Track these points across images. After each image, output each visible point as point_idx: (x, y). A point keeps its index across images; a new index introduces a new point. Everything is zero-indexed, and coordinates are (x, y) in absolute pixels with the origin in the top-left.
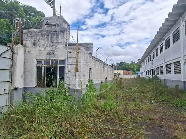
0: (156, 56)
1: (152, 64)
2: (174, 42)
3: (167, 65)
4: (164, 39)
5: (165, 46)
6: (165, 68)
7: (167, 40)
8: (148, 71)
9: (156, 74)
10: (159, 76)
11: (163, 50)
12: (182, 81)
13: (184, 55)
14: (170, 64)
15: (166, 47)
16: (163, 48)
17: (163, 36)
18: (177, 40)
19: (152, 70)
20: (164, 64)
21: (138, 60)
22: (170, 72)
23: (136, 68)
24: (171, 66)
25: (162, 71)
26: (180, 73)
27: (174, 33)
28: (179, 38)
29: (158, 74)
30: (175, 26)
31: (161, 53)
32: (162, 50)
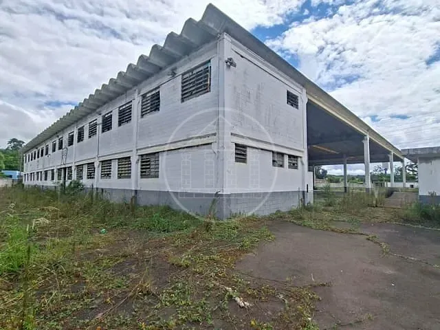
0: (78, 141)
1: (64, 156)
2: (120, 123)
3: (102, 162)
4: (100, 112)
5: (101, 126)
6: (99, 167)
7: (107, 116)
8: (53, 170)
9: (74, 177)
10: (85, 181)
11: (97, 132)
12: (132, 190)
13: (138, 148)
14: (110, 160)
15: (103, 128)
16: (97, 128)
17: (98, 107)
18: (127, 121)
19: (65, 169)
20: (96, 159)
21: (10, 142)
22: (108, 174)
23: (5, 162)
24: (112, 164)
25: (90, 173)
26: (129, 177)
27: (121, 109)
28: (129, 119)
29: (80, 177)
30: (124, 96)
31: (90, 137)
32: (93, 132)
